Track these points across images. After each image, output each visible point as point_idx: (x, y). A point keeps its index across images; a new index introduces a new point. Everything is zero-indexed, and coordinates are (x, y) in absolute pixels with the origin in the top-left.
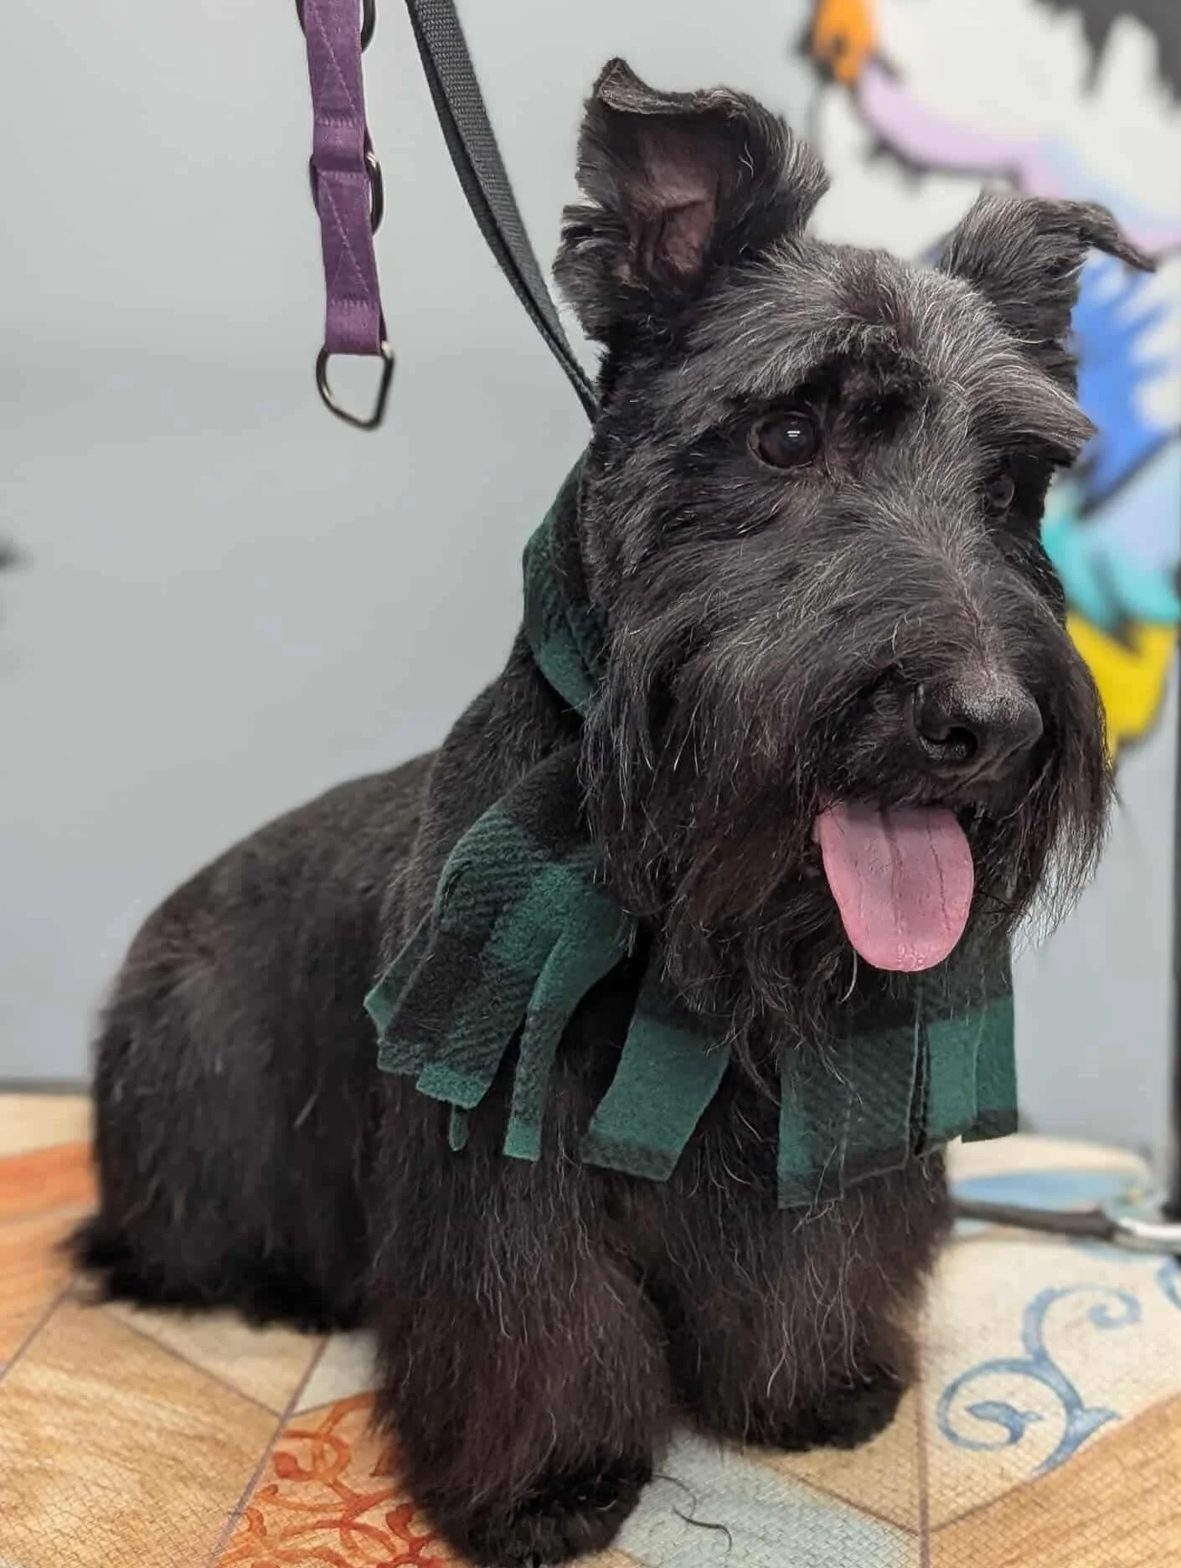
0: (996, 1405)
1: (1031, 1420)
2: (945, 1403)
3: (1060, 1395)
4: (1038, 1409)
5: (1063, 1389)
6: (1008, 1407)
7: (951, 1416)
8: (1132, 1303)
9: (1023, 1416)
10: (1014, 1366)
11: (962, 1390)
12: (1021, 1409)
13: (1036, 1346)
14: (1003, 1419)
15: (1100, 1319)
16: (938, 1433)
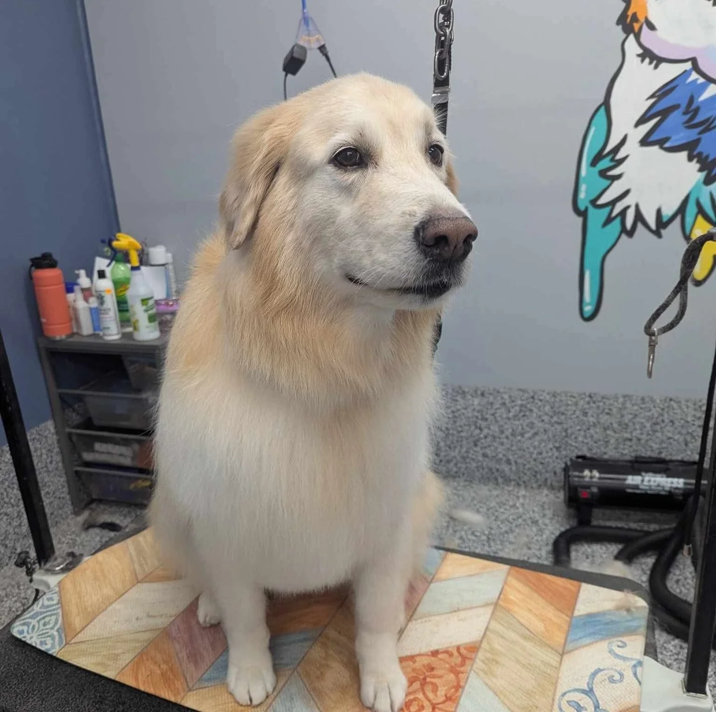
0: (575, 702)
1: (584, 710)
2: (561, 697)
3: (594, 703)
4: (587, 707)
5: (595, 701)
6: (578, 704)
7: (562, 702)
8: (622, 675)
9: (582, 708)
10: (583, 691)
11: (567, 695)
12: (582, 705)
13: (590, 686)
14: (576, 707)
15: (612, 680)
16: (557, 707)
